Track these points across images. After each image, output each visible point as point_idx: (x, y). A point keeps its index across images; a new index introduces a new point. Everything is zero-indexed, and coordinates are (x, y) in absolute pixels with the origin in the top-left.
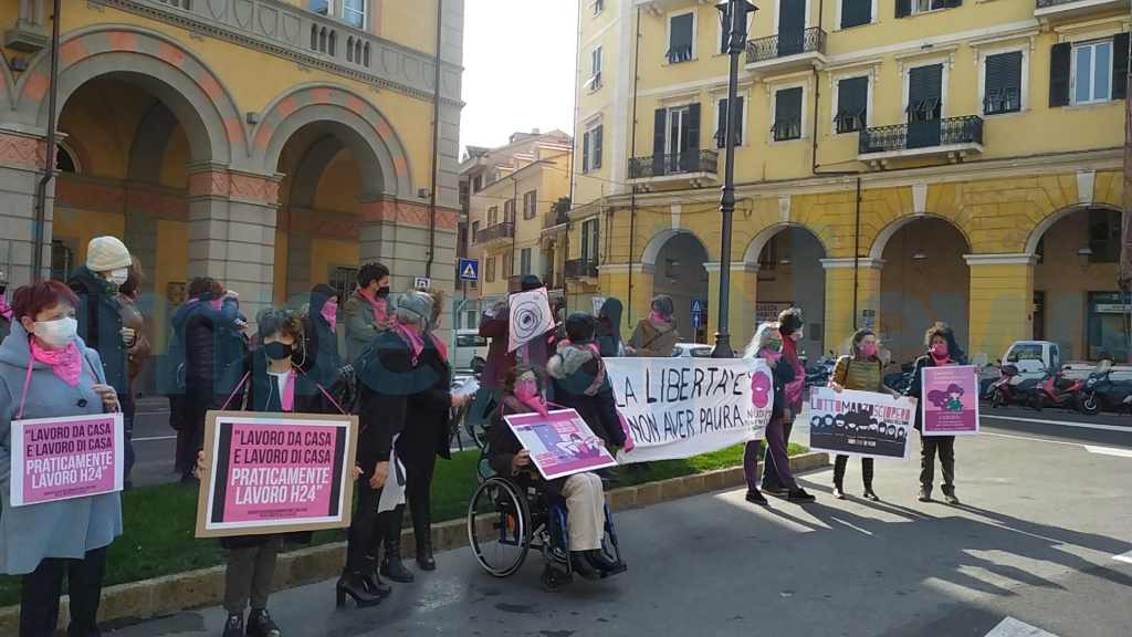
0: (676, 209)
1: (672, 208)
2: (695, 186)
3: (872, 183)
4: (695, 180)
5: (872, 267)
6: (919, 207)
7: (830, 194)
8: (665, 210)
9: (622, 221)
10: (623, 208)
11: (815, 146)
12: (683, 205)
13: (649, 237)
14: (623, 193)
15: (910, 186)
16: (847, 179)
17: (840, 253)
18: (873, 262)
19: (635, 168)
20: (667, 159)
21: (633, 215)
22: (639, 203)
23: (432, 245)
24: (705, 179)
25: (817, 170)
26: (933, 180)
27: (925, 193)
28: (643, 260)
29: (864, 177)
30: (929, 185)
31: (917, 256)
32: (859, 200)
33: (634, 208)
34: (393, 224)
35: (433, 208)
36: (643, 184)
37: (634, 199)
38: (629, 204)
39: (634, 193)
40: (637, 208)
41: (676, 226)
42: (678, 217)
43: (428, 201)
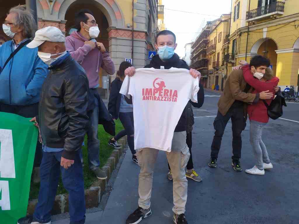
0: (265, 30)
2: (273, 19)
4: (273, 15)
8: (260, 31)
9: (244, 37)
10: (245, 32)
12: (268, 27)
13: (254, 42)
14: (245, 26)
19: (249, 15)
20: (263, 9)
21: (248, 34)
22: (250, 30)
23: (133, 46)
24: (278, 14)
28: (251, 52)
33: (248, 32)
34: (116, 38)
35: (133, 31)
36: (252, 21)
37: (249, 28)
38: (247, 30)
39: (249, 26)
40: (250, 32)
41: (265, 36)
42: (266, 33)
43: (131, 29)
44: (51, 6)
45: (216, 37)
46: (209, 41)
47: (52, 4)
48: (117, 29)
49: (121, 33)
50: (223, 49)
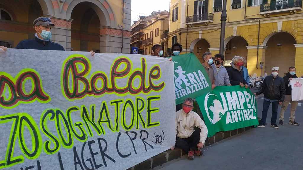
0: (200, 32)
1: (199, 32)
2: (207, 25)
3: (264, 22)
4: (207, 22)
5: (263, 48)
6: (279, 29)
7: (250, 25)
8: (197, 32)
9: (184, 36)
10: (184, 32)
11: (246, 10)
12: (202, 31)
13: (192, 41)
14: (184, 27)
15: (277, 22)
16: (256, 20)
17: (253, 44)
18: (264, 47)
19: (188, 19)
20: (198, 17)
21: (187, 34)
22: (189, 31)
23: (122, 43)
24: (210, 22)
25: (246, 18)
26: (284, 20)
27: (282, 24)
28: (190, 48)
29: (261, 20)
30: (283, 22)
31: (278, 45)
32: (260, 27)
33: (187, 32)
34: (110, 36)
35: (123, 31)
36: (190, 24)
37: (187, 29)
38: (186, 31)
39: (187, 27)
40: (188, 32)
41: (200, 37)
42: (201, 35)
43: (121, 28)
44: (61, 6)
45: (152, 31)
46: (143, 34)
47: (62, 4)
48: (111, 28)
49: (114, 31)
50: (161, 43)
